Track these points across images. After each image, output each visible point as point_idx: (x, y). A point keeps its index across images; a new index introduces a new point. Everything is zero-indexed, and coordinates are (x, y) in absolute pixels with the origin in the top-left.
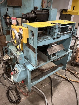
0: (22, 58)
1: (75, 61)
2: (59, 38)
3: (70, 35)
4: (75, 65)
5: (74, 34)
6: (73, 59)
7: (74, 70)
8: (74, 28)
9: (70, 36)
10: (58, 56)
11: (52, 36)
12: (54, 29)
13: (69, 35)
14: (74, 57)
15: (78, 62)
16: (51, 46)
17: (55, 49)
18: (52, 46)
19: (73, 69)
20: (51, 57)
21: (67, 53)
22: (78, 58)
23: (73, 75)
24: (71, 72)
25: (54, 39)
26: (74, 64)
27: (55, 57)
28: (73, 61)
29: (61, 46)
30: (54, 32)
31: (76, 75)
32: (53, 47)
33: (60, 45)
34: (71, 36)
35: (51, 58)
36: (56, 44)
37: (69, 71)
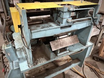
0: (11, 53)
1: (99, 55)
2: (70, 26)
3: (90, 22)
4: (97, 60)
5: (96, 21)
6: (96, 52)
7: (96, 66)
8: (97, 13)
9: (90, 25)
10: (70, 51)
11: (59, 24)
12: (62, 13)
13: (88, 23)
14: (98, 49)
15: (102, 56)
16: (58, 38)
17: (63, 43)
18: (60, 37)
19: (95, 64)
20: (59, 52)
21: (84, 48)
22: (102, 52)
23: (93, 72)
24: (92, 68)
25: (62, 28)
26: (97, 58)
27: (65, 52)
28: (95, 54)
29: (75, 39)
30: (62, 17)
31: (98, 73)
32: (61, 39)
33: (73, 37)
34: (92, 24)
35: (59, 55)
36: (66, 36)
37: (89, 67)
